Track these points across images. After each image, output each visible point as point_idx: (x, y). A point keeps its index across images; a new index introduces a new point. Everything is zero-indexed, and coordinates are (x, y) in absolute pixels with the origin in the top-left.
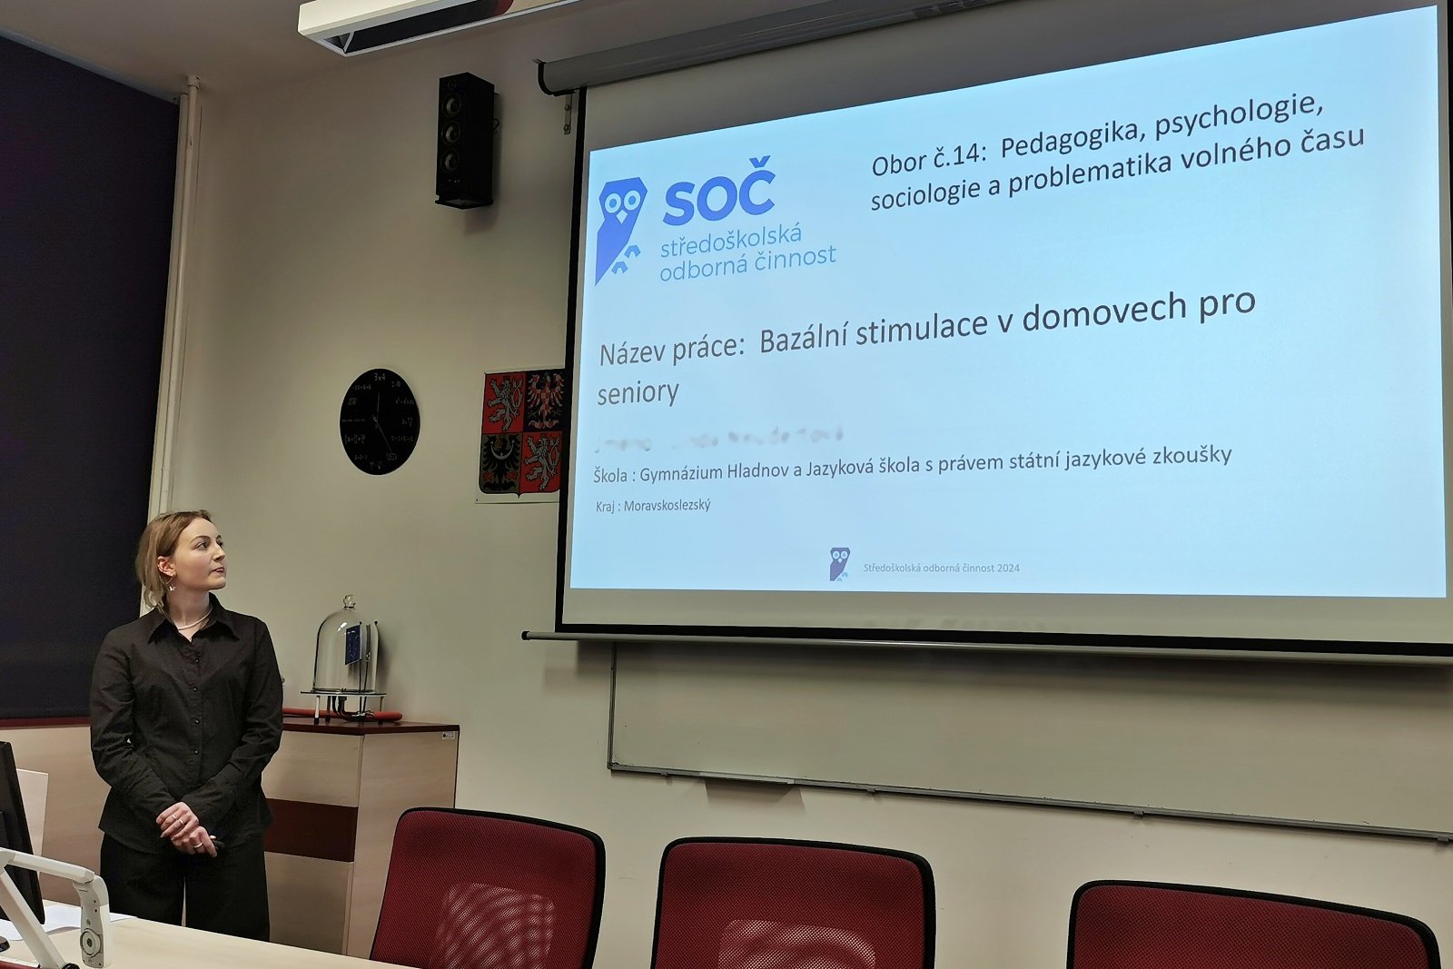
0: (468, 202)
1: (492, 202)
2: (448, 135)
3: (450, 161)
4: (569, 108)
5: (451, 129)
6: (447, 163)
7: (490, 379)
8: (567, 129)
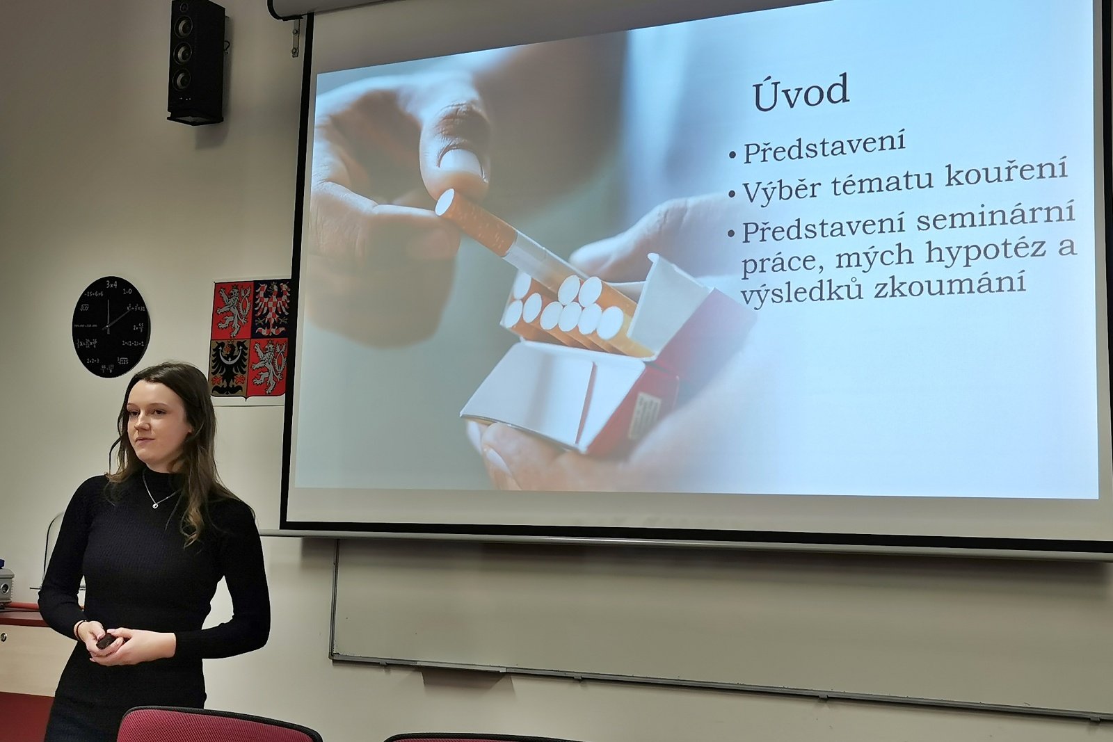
0: (199, 119)
1: (223, 121)
2: (180, 55)
3: (182, 81)
4: (297, 32)
5: (182, 50)
6: (178, 81)
7: (219, 287)
8: (295, 52)
